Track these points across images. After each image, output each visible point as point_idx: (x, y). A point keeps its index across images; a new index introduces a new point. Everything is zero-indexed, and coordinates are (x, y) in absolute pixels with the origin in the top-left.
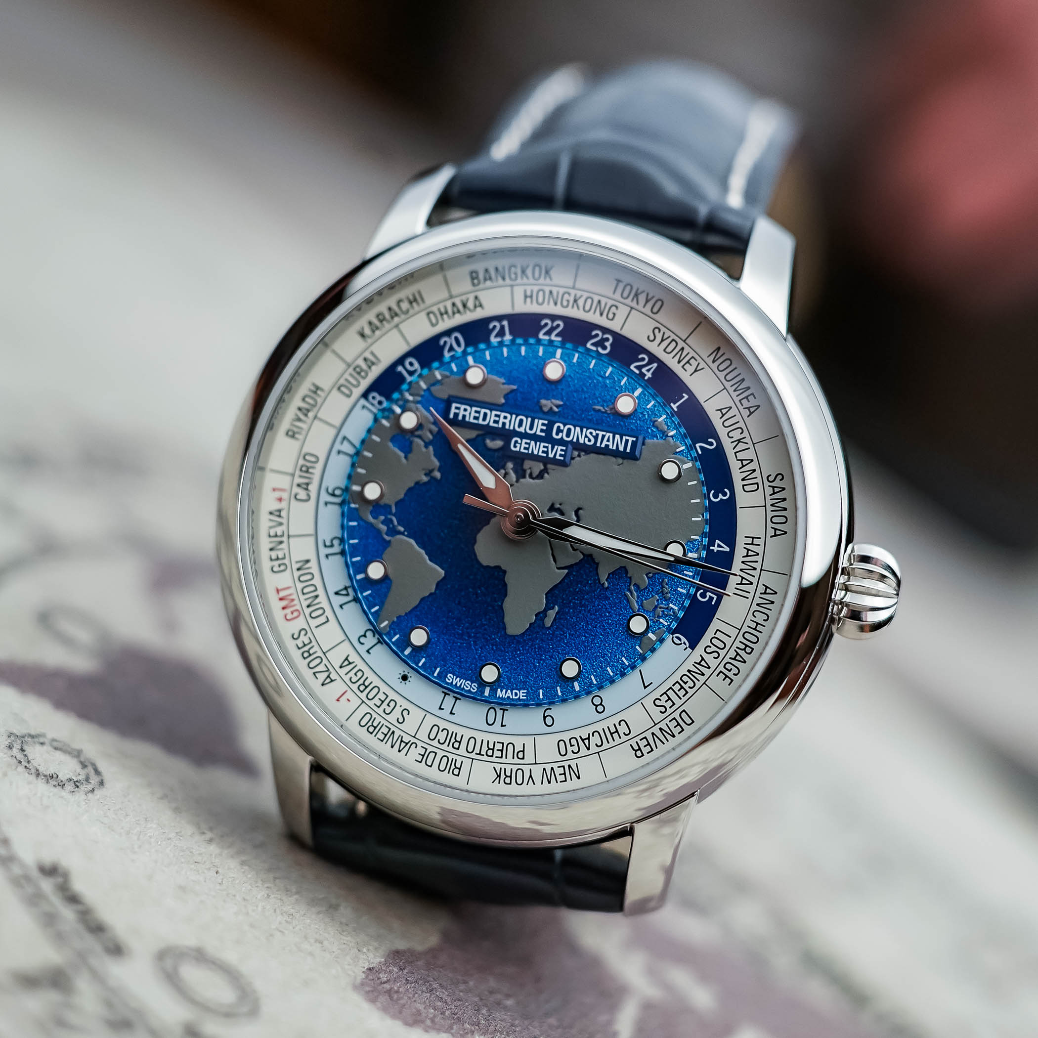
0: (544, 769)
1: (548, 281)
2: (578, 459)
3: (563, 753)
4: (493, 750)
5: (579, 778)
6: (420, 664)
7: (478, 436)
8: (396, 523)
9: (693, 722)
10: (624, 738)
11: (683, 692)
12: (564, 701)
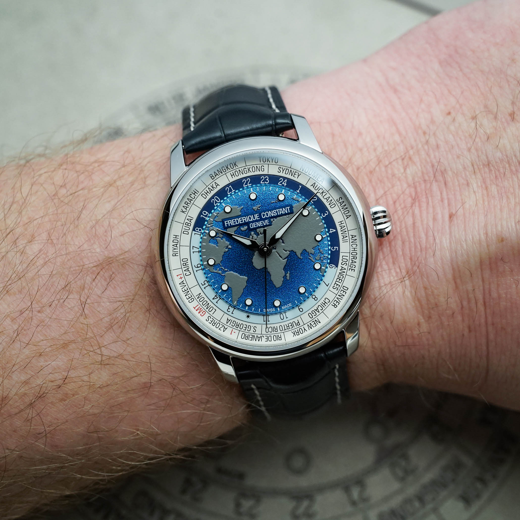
0: (308, 325)
1: (237, 167)
2: (273, 221)
3: (312, 317)
4: (289, 326)
5: (320, 323)
6: (253, 310)
7: (237, 228)
8: (223, 268)
9: (348, 288)
10: (329, 304)
11: (340, 281)
12: (305, 301)
